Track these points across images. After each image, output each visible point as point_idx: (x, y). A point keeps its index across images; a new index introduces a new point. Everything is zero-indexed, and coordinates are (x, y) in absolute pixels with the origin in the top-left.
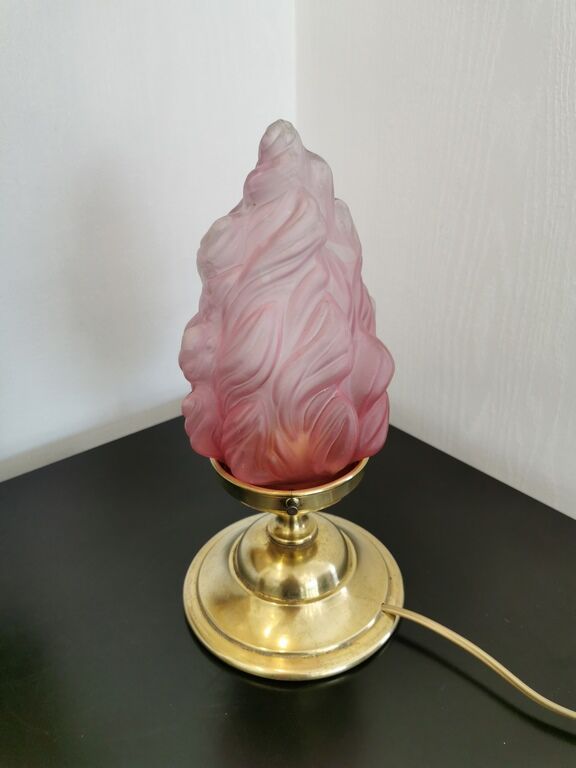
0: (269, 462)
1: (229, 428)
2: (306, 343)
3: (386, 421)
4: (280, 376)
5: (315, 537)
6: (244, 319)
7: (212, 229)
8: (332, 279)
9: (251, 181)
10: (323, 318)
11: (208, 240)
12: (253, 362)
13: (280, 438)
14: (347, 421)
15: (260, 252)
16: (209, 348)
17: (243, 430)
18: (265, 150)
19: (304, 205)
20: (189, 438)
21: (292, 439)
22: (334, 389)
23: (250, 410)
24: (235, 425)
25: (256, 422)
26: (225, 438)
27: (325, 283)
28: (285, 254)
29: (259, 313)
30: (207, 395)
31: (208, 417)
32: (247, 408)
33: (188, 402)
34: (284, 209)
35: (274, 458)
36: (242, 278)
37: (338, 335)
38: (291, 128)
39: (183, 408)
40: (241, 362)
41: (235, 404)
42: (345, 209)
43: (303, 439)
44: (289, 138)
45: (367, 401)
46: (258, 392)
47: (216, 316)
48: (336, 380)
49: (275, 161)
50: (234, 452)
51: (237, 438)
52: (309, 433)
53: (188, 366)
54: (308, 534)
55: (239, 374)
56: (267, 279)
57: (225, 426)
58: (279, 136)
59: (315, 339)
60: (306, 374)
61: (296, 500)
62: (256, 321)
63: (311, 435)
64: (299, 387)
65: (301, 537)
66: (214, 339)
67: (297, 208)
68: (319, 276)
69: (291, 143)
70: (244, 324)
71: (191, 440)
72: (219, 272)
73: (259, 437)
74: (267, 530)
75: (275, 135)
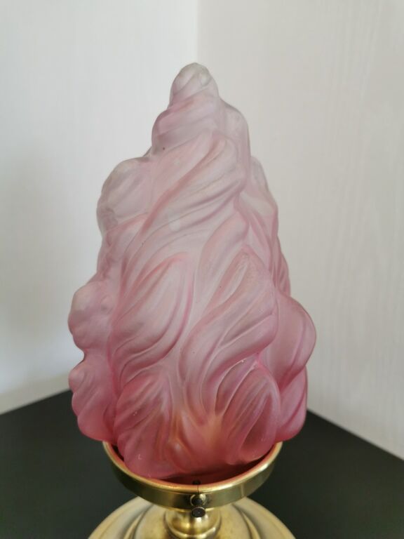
0: (172, 451)
1: (125, 407)
2: (222, 301)
3: (303, 404)
4: (190, 342)
5: (218, 529)
6: (147, 274)
7: (114, 172)
8: (251, 231)
9: (161, 123)
10: (243, 273)
11: (110, 185)
12: (157, 325)
13: (186, 420)
14: (269, 400)
15: (169, 196)
16: (104, 309)
17: (140, 411)
18: (176, 92)
19: (222, 144)
20: (75, 418)
21: (201, 422)
22: (253, 361)
23: (151, 384)
24: (130, 403)
25: (157, 401)
26: (119, 420)
27: (244, 234)
28: (198, 197)
29: (167, 265)
30: (100, 365)
31: (99, 393)
32: (148, 382)
33: (75, 374)
34: (198, 152)
35: (178, 446)
36: (147, 226)
37: (260, 293)
38: (205, 71)
39: (71, 381)
40: (141, 324)
41: (133, 377)
42: (258, 166)
43: (214, 421)
44: (204, 79)
45: (289, 374)
46: (161, 363)
47: (115, 272)
48: (256, 349)
49: (189, 101)
50: (128, 438)
51: (133, 421)
52: (222, 414)
53: (80, 329)
54: (211, 527)
55: (140, 339)
56: (176, 225)
57: (119, 406)
58: (193, 77)
59: (233, 298)
60: (222, 340)
61: (202, 496)
62: (162, 275)
63: (225, 416)
64: (213, 357)
65: (204, 531)
66: (111, 297)
67: (213, 148)
68: (238, 225)
69: (207, 84)
70: (148, 277)
71: (80, 419)
72: (121, 221)
73: (160, 419)
74: (164, 519)
75: (188, 77)
